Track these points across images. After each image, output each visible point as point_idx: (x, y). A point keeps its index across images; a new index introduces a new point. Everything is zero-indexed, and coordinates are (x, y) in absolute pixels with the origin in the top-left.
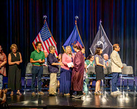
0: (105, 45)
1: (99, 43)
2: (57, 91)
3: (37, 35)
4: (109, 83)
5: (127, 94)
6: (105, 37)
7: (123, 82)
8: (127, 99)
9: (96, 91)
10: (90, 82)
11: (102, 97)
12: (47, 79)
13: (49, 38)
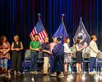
0: (84, 36)
1: (80, 34)
2: (48, 71)
3: (33, 28)
4: (87, 65)
5: (101, 74)
6: (84, 30)
7: (98, 64)
8: (101, 78)
10: (73, 64)
11: (82, 75)
12: (40, 62)
13: (42, 31)
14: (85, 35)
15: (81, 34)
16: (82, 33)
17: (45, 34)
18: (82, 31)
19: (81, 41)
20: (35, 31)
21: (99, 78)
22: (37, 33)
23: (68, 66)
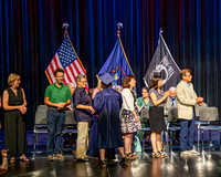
0: (170, 72)
1: (159, 68)
3: (53, 57)
4: (178, 137)
5: (210, 156)
6: (169, 58)
7: (202, 135)
8: (210, 165)
9: (155, 151)
12: (71, 132)
13: (73, 62)
14: (171, 68)
15: (163, 67)
16: (164, 65)
17: (80, 70)
18: (165, 59)
19: (162, 82)
20: (57, 63)
21: (206, 167)
22: (61, 67)
23: (134, 140)
